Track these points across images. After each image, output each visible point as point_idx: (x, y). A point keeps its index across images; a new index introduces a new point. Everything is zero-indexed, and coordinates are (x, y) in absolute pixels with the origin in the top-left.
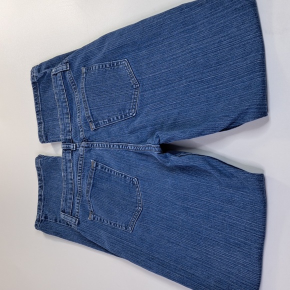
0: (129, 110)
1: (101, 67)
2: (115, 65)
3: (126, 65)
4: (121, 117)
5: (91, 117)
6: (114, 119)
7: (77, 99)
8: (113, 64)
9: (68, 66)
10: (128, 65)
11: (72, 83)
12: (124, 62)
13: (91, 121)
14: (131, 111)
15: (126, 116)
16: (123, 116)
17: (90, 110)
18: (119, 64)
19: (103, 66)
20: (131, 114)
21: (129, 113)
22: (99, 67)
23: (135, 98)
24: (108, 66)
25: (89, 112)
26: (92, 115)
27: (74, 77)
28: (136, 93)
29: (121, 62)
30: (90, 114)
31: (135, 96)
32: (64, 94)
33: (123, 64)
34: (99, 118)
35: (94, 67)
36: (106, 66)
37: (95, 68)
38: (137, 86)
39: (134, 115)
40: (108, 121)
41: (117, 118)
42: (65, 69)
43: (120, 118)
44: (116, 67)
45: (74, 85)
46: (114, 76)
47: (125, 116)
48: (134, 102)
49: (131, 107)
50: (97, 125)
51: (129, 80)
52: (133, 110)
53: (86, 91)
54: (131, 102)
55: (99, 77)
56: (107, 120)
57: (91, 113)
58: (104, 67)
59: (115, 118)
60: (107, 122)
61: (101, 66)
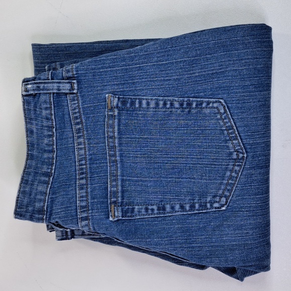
0: (214, 197)
1: (161, 106)
2: (194, 105)
3: (222, 111)
4: (192, 207)
5: (120, 194)
6: (173, 208)
7: (82, 152)
8: (189, 104)
9: (76, 86)
10: (225, 112)
11: (76, 118)
12: (215, 105)
13: (115, 202)
14: (217, 199)
15: (203, 206)
16: (197, 206)
17: (123, 180)
18: (204, 105)
19: (165, 104)
20: (216, 205)
21: (212, 203)
22: (157, 104)
23: (231, 177)
24: (177, 105)
25: (120, 183)
26: (123, 192)
27: (83, 108)
28: (237, 168)
29: (208, 103)
30: (120, 188)
31: (233, 174)
32: (52, 136)
33: (213, 107)
34: (138, 200)
35: (144, 102)
36: (172, 104)
37: (148, 104)
38: (241, 155)
39: (224, 208)
40: (159, 209)
41: (182, 207)
42: (68, 91)
43: (188, 208)
44: (194, 111)
45: (78, 124)
46: (187, 125)
47: (200, 206)
48: (227, 184)
49: (220, 192)
50: (127, 212)
51: (226, 141)
52: (224, 200)
53: (120, 144)
54: (221, 184)
55: (155, 123)
56: (155, 207)
57: (122, 186)
58: (168, 106)
59: (177, 207)
60: (156, 211)
61: (161, 103)
